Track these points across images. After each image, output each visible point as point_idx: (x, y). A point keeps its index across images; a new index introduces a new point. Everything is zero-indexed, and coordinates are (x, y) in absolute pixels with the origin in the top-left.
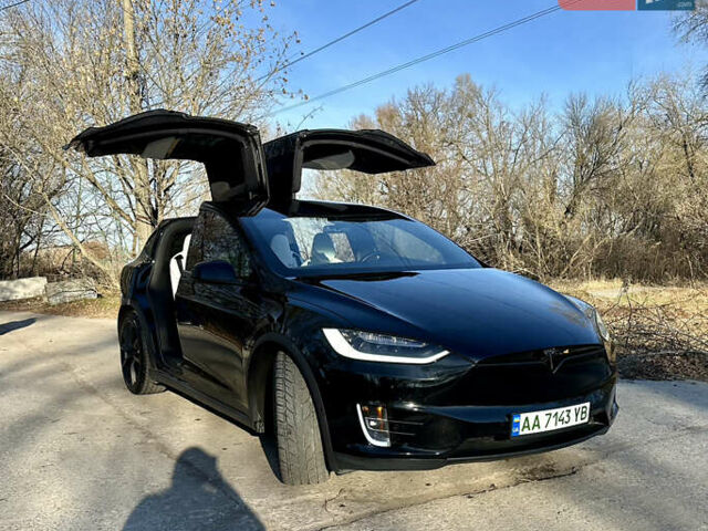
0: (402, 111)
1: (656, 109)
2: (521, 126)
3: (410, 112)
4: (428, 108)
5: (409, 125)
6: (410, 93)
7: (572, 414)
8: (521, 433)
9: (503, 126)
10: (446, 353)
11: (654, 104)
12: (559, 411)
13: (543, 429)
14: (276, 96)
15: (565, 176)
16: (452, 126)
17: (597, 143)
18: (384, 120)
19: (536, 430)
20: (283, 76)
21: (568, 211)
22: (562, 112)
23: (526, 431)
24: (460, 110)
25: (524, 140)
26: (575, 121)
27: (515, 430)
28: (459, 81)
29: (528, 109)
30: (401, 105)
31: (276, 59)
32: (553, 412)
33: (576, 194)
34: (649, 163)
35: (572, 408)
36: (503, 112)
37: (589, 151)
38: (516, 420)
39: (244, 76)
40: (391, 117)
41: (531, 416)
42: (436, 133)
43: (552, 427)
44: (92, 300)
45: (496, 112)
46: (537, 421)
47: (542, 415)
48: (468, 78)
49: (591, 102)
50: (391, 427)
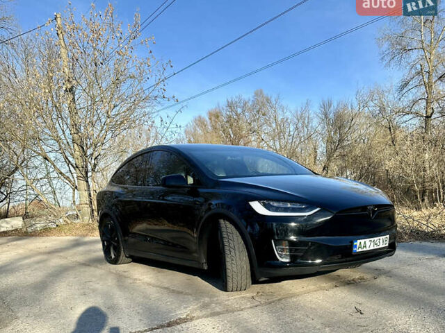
0: (224, 112)
1: (373, 107)
2: (295, 120)
3: (228, 113)
4: (239, 111)
5: (228, 122)
6: (228, 102)
7: (381, 241)
8: (357, 251)
9: (285, 121)
10: (318, 209)
11: (372, 104)
12: (375, 239)
13: (368, 249)
14: (159, 99)
15: (322, 148)
16: (254, 121)
17: (340, 128)
18: (213, 118)
19: (365, 249)
20: (162, 87)
21: (324, 169)
22: (318, 111)
23: (360, 250)
24: (258, 112)
25: (297, 128)
26: (326, 116)
27: (355, 249)
28: (256, 94)
29: (299, 109)
30: (223, 109)
31: (159, 77)
32: (372, 239)
33: (329, 160)
34: (368, 139)
35: (381, 238)
36: (285, 111)
37: (335, 132)
38: (355, 244)
39: (139, 87)
40: (217, 117)
41: (362, 241)
42: (245, 126)
43: (372, 248)
44: (55, 228)
45: (280, 112)
46: (365, 244)
47: (367, 241)
48: (261, 92)
49: (335, 104)
50: (291, 251)
